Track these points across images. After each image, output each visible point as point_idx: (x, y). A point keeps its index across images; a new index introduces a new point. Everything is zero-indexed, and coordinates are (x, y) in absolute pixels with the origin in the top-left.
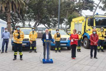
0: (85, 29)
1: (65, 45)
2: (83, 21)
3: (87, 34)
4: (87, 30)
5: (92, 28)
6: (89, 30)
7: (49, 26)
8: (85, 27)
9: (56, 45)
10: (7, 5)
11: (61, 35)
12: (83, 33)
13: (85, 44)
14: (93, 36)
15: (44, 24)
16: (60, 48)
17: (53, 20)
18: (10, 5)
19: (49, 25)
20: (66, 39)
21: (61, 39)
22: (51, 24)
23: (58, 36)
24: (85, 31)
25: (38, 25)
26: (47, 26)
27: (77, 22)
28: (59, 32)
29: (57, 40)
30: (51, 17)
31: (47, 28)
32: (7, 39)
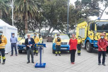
0: (87, 33)
1: (66, 49)
2: (86, 26)
3: (89, 38)
4: (89, 35)
5: (93, 32)
6: (91, 34)
7: (62, 32)
8: (87, 31)
9: (56, 49)
10: (24, 14)
11: (62, 39)
12: (86, 37)
13: (88, 48)
14: (101, 41)
15: (58, 30)
16: (60, 52)
17: (66, 26)
18: (27, 14)
19: (62, 30)
20: (67, 43)
21: (62, 43)
22: (64, 29)
23: (59, 40)
24: (87, 35)
25: (53, 30)
26: (61, 31)
27: (81, 27)
28: (60, 37)
29: (58, 44)
30: (64, 24)
31: (61, 33)
32: (14, 44)
